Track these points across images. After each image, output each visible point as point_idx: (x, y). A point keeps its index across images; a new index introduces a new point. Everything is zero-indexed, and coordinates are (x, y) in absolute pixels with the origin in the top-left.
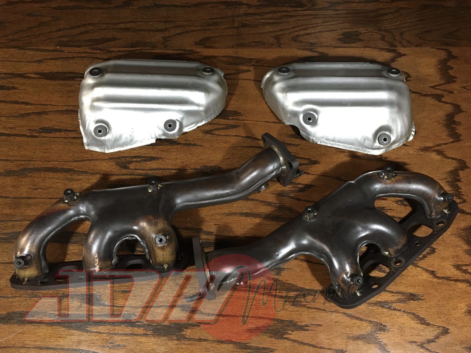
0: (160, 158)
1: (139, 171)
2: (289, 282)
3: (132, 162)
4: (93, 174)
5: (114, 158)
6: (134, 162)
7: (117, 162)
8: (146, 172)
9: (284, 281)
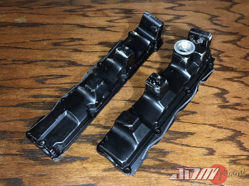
0: (68, 75)
1: (53, 85)
2: (173, 162)
3: (48, 79)
4: (18, 88)
5: (34, 77)
6: (49, 79)
7: (36, 79)
8: (58, 85)
9: (170, 162)
